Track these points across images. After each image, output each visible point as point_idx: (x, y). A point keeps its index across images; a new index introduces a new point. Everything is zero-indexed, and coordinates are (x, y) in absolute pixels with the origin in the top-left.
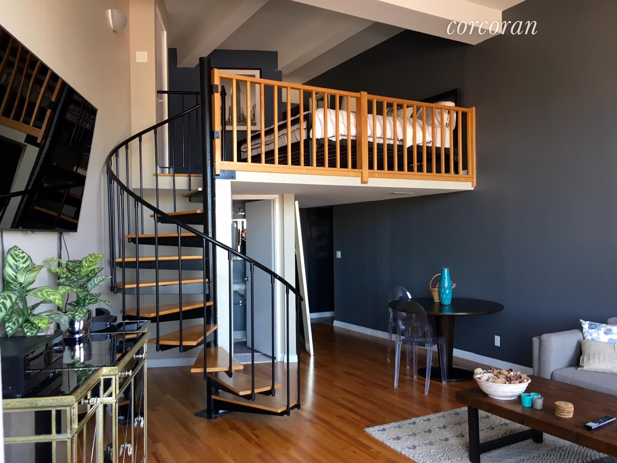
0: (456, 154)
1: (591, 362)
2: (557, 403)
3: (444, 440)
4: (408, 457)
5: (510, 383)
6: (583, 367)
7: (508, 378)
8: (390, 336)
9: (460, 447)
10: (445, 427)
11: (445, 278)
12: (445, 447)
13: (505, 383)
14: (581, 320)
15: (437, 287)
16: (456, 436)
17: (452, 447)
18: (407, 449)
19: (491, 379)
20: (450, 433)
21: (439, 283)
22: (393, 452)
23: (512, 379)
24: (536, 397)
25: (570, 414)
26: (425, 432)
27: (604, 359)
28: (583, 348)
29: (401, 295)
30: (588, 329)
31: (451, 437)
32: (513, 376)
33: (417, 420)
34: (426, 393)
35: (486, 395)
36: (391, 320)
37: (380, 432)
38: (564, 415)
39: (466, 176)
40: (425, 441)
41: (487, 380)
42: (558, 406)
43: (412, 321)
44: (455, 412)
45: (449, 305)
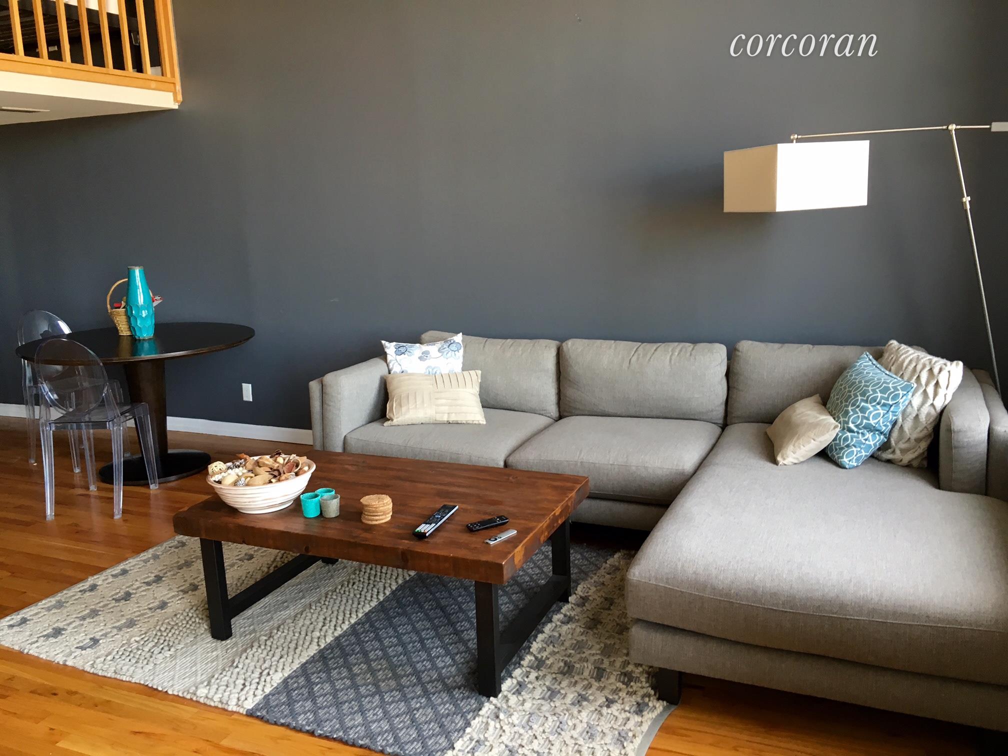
0: (134, 30)
1: (404, 409)
2: (365, 500)
3: (158, 608)
4: (81, 668)
5: (279, 480)
6: (392, 420)
7: (275, 470)
8: (31, 412)
9: (190, 615)
10: (158, 579)
11: (137, 288)
12: (160, 623)
13: (270, 482)
14: (383, 342)
15: (122, 307)
16: (182, 591)
17: (175, 619)
18: (79, 652)
19: (243, 479)
20: (170, 589)
21: (125, 298)
22: (49, 666)
23: (282, 472)
24: (326, 496)
25: (387, 516)
26: (117, 600)
27: (423, 402)
28: (390, 388)
29: (47, 329)
30: (394, 355)
31: (173, 597)
32: (283, 465)
33: (97, 579)
34: (118, 516)
35: (234, 511)
36: (30, 381)
37: (16, 629)
38: (377, 520)
39: (160, 78)
40: (118, 621)
41: (235, 484)
42: (366, 506)
43: (78, 377)
44: (178, 542)
45: (150, 339)
